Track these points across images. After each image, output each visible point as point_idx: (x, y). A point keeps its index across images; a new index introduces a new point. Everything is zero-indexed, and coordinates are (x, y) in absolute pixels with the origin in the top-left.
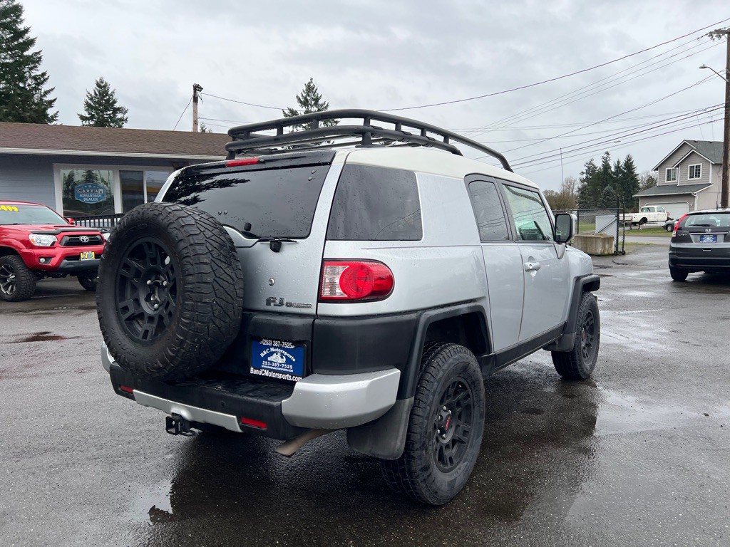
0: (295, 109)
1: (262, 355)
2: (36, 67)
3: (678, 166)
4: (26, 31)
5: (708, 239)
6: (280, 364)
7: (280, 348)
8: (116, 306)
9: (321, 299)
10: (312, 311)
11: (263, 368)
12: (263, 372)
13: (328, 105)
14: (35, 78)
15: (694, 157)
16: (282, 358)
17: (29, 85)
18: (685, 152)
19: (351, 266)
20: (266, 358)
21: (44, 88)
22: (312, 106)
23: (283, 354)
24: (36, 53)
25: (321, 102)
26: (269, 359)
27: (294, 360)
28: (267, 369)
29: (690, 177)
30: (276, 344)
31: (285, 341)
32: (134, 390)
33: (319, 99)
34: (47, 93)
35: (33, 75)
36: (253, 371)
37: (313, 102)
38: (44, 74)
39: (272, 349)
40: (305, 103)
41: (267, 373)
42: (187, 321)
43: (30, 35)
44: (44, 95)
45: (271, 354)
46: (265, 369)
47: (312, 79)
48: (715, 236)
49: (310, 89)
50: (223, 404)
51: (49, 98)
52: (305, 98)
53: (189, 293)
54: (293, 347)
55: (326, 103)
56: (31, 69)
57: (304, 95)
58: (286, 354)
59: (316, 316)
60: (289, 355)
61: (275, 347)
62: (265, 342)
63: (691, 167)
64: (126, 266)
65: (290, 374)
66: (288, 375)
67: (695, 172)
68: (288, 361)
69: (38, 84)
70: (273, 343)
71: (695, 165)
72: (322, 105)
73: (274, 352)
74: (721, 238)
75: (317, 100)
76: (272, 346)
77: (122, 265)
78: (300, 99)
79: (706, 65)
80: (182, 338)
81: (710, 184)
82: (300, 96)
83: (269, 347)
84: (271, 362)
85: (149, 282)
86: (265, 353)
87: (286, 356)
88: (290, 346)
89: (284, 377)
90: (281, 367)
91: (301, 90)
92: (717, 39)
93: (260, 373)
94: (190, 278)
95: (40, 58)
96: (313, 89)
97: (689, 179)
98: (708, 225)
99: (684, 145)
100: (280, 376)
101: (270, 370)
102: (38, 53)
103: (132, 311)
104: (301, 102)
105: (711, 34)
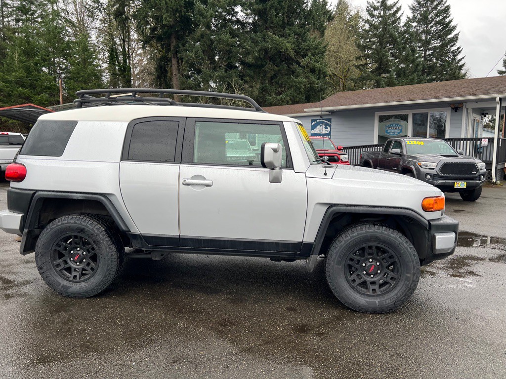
2: (454, 44)
4: (450, 22)
14: (452, 52)
17: (449, 58)
21: (459, 57)
24: (456, 35)
34: (459, 61)
35: (451, 50)
38: (459, 48)
43: (452, 24)
44: (458, 63)
51: (461, 63)
56: (452, 46)
69: (455, 56)
95: (457, 37)
102: (458, 34)
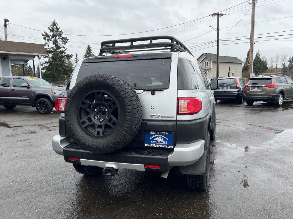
0: (48, 33)
1: (151, 138)
3: (201, 62)
5: (225, 88)
6: (161, 141)
7: (161, 134)
8: (79, 122)
9: (178, 114)
10: (175, 119)
11: (152, 144)
12: (152, 145)
13: (63, 32)
15: (206, 59)
16: (161, 138)
18: (203, 57)
19: (191, 100)
20: (153, 139)
22: (55, 32)
23: (162, 137)
25: (60, 30)
26: (155, 139)
27: (168, 139)
28: (154, 144)
29: (205, 66)
30: (158, 133)
31: (163, 132)
32: (81, 159)
33: (59, 29)
36: (146, 145)
37: (56, 30)
39: (156, 136)
40: (52, 30)
41: (154, 146)
42: (128, 126)
45: (156, 137)
46: (153, 144)
47: (55, 20)
48: (227, 87)
49: (54, 24)
50: (137, 160)
52: (52, 28)
53: (129, 114)
54: (168, 134)
55: (62, 31)
57: (52, 27)
58: (163, 137)
59: (177, 121)
60: (165, 137)
61: (158, 135)
62: (152, 133)
63: (205, 63)
64: (83, 103)
65: (166, 145)
66: (165, 146)
67: (207, 64)
68: (165, 140)
70: (157, 133)
71: (206, 62)
72: (60, 32)
73: (157, 137)
74: (229, 88)
75: (58, 29)
76: (156, 134)
77: (81, 102)
78: (49, 28)
79: (211, 26)
80: (125, 133)
81: (211, 69)
82: (50, 27)
83: (154, 135)
84: (156, 141)
85: (96, 110)
86: (152, 137)
87: (164, 138)
88: (165, 133)
89: (163, 146)
90: (161, 143)
91: (50, 25)
92: (214, 17)
93: (151, 146)
94: (129, 107)
96: (56, 24)
97: (205, 67)
98: (225, 83)
99: (203, 54)
100: (161, 146)
101: (156, 144)
103: (87, 123)
104: (50, 30)
105: (212, 15)
